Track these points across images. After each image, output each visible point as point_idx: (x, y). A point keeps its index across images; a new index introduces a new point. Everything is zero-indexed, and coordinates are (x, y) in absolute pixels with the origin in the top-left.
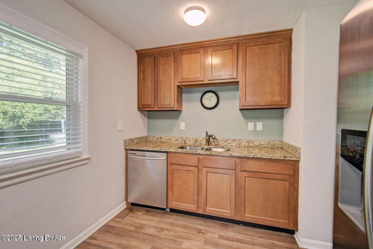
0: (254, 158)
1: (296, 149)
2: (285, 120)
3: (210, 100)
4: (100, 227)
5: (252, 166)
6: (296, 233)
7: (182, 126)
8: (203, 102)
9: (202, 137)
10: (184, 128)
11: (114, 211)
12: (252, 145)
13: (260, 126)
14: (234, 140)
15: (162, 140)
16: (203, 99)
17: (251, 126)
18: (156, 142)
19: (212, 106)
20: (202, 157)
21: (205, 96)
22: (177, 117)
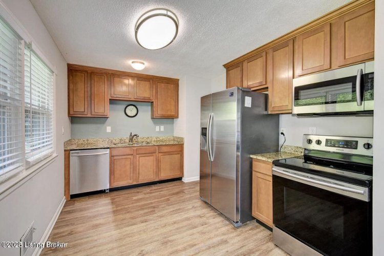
0: (165, 145)
1: (182, 139)
2: (174, 125)
3: (131, 111)
4: (58, 216)
5: (165, 149)
6: (183, 178)
7: (109, 129)
8: (127, 112)
9: (126, 137)
10: (110, 131)
11: (61, 204)
12: (158, 139)
13: (162, 128)
14: (148, 137)
15: (89, 142)
16: (127, 110)
17: (157, 128)
18: (82, 144)
19: (133, 115)
20: (136, 148)
21: (128, 107)
22: (104, 123)
